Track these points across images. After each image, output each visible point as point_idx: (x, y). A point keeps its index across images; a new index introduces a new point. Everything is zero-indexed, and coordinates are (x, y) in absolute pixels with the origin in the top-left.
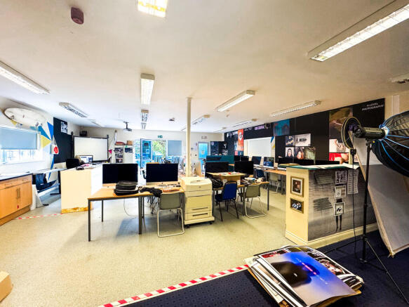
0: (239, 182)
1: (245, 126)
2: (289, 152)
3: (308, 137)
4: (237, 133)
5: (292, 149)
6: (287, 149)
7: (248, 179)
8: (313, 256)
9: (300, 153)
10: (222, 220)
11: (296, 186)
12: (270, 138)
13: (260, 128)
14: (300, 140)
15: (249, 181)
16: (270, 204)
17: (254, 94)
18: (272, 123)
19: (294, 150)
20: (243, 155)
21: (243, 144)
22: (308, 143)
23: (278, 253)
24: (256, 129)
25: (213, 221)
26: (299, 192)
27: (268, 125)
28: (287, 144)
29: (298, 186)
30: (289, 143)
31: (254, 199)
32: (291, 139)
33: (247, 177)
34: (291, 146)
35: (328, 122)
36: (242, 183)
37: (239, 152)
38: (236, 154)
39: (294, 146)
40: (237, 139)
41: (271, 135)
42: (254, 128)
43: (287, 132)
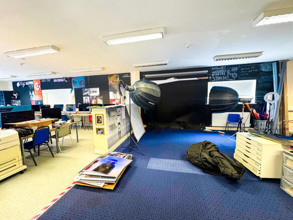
0: (50, 126)
1: (43, 78)
2: (86, 100)
3: (98, 89)
4: (32, 83)
5: (88, 97)
6: (84, 98)
7: (58, 122)
8: (112, 155)
9: (93, 100)
10: (36, 165)
11: (99, 120)
12: (70, 89)
13: (59, 80)
14: (93, 92)
15: (61, 124)
16: (79, 138)
17: (59, 51)
18: (71, 78)
19: (90, 98)
20: (42, 105)
21: (41, 94)
22: (98, 94)
23: (94, 163)
24: (55, 81)
25: (25, 170)
26: (101, 123)
27: (66, 79)
28: (84, 94)
29: (100, 120)
30: (86, 93)
31: (65, 137)
32: (87, 91)
33: (57, 121)
34: (87, 95)
35: (108, 81)
36: (53, 127)
37: (37, 102)
38: (34, 104)
39: (89, 96)
40: (33, 90)
41: (71, 87)
42: (52, 80)
43: (83, 86)
